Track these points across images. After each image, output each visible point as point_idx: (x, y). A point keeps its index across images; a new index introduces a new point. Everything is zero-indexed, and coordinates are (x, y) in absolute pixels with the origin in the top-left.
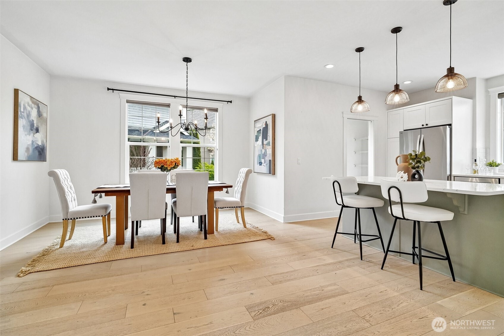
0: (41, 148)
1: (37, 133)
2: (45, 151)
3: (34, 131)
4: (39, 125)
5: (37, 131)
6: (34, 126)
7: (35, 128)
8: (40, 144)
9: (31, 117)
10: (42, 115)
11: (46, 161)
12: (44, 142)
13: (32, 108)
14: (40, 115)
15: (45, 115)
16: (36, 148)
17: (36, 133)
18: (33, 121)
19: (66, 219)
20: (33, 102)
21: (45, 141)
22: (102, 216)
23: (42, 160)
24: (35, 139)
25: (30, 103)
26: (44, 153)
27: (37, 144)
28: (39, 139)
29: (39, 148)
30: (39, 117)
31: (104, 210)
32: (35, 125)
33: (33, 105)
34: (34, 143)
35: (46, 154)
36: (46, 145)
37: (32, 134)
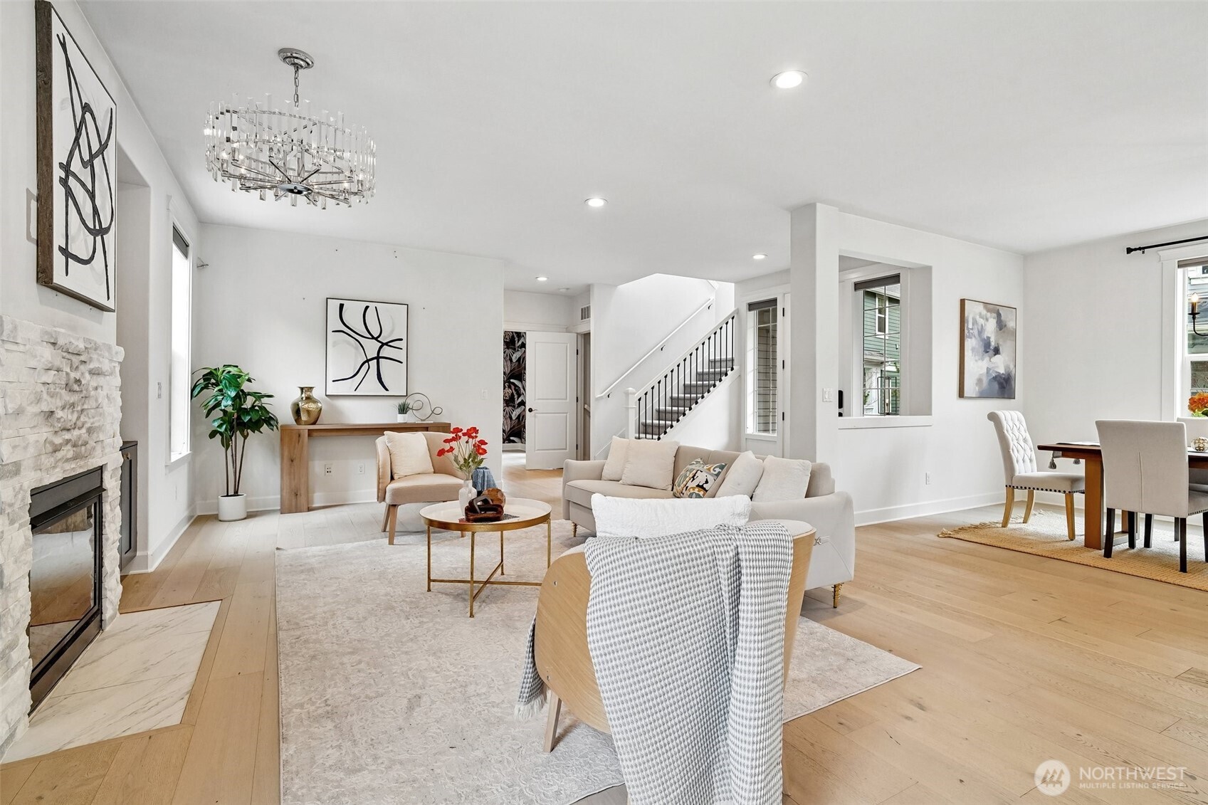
0: (1004, 378)
1: (997, 356)
2: (1013, 382)
3: (991, 352)
4: (1001, 343)
5: (997, 351)
6: (990, 345)
7: (992, 348)
8: (1002, 371)
9: (986, 333)
10: (1005, 326)
11: (1014, 398)
12: (1009, 368)
13: (987, 320)
14: (1001, 325)
15: (1011, 324)
16: (995, 378)
17: (995, 355)
18: (989, 338)
19: (1010, 486)
20: (988, 311)
21: (1012, 367)
22: (1065, 492)
23: (1006, 396)
24: (993, 365)
25: (984, 312)
26: (1010, 385)
27: (997, 372)
28: (1000, 364)
29: (1001, 377)
30: (1001, 329)
31: (1068, 483)
32: (993, 344)
33: (989, 314)
34: (991, 372)
35: (1013, 385)
36: (1013, 373)
37: (987, 359)
